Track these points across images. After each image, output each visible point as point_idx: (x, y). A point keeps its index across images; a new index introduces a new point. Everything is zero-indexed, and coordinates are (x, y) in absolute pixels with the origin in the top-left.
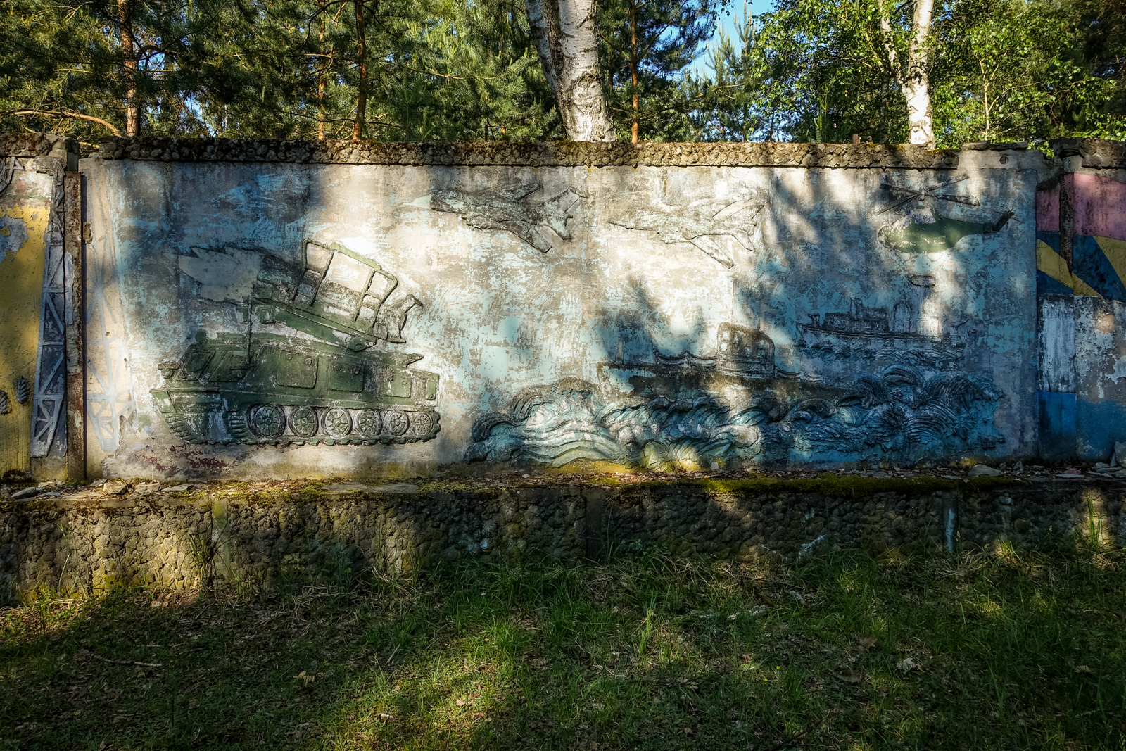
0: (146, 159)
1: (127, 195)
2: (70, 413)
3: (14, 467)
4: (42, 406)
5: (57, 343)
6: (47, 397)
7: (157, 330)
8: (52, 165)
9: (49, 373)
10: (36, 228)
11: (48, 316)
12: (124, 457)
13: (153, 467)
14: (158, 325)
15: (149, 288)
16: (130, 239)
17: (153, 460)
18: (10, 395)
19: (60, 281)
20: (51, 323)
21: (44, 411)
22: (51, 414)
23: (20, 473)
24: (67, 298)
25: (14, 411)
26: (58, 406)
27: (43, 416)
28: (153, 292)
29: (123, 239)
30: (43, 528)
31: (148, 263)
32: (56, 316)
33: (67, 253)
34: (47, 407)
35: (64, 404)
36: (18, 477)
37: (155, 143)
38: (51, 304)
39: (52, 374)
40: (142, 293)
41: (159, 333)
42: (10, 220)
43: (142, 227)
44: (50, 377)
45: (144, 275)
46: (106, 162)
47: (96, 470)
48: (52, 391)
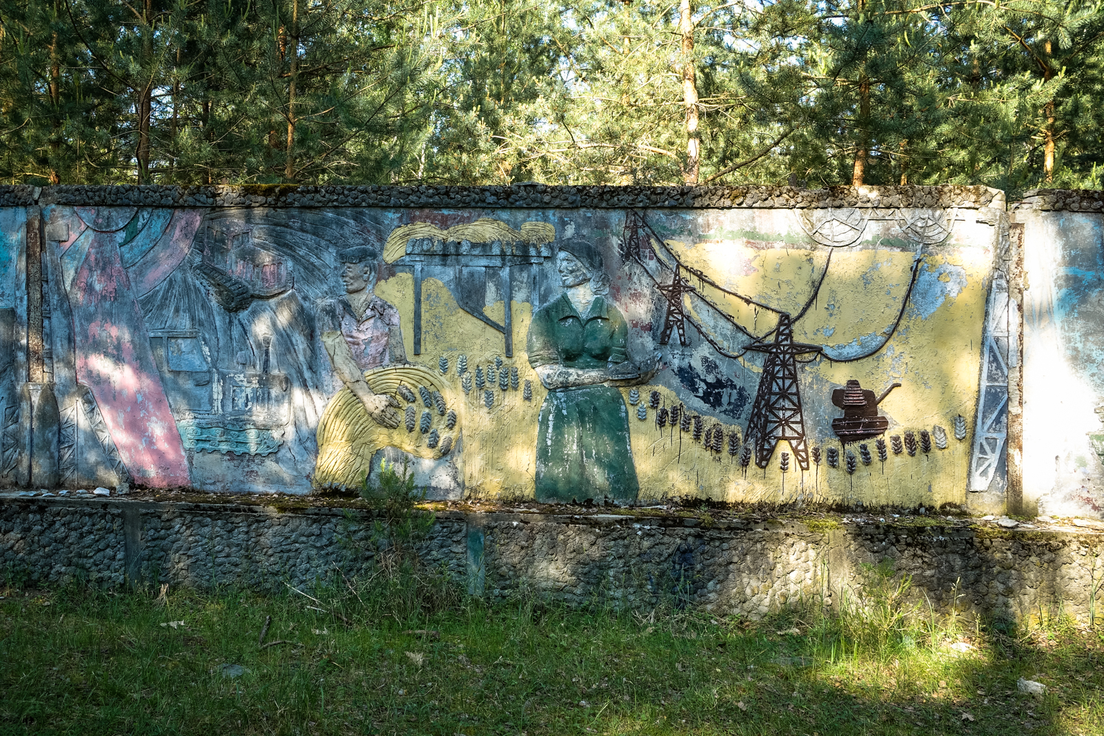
0: (1084, 211)
1: (1065, 245)
2: (1011, 451)
3: (950, 500)
4: (984, 443)
5: (1001, 384)
6: (989, 435)
7: (1093, 375)
8: (996, 216)
9: (992, 412)
10: (975, 275)
11: (992, 359)
12: (1059, 496)
13: (1089, 507)
14: (1095, 370)
15: (1086, 335)
16: (1067, 286)
17: (1088, 501)
18: (947, 431)
19: (1004, 325)
20: (994, 365)
21: (987, 448)
22: (993, 451)
23: (955, 506)
24: (1010, 342)
25: (951, 447)
26: (1000, 443)
27: (986, 454)
28: (1090, 338)
29: (1060, 287)
30: (1046, 557)
31: (1085, 310)
32: (1000, 359)
33: (1012, 299)
34: (989, 444)
35: (1006, 442)
36: (954, 510)
37: (1096, 196)
38: (995, 347)
39: (996, 413)
40: (1078, 339)
41: (1095, 378)
42: (949, 267)
43: (1079, 276)
44: (994, 416)
45: (1081, 322)
46: (1044, 214)
47: (1031, 507)
48: (994, 430)
